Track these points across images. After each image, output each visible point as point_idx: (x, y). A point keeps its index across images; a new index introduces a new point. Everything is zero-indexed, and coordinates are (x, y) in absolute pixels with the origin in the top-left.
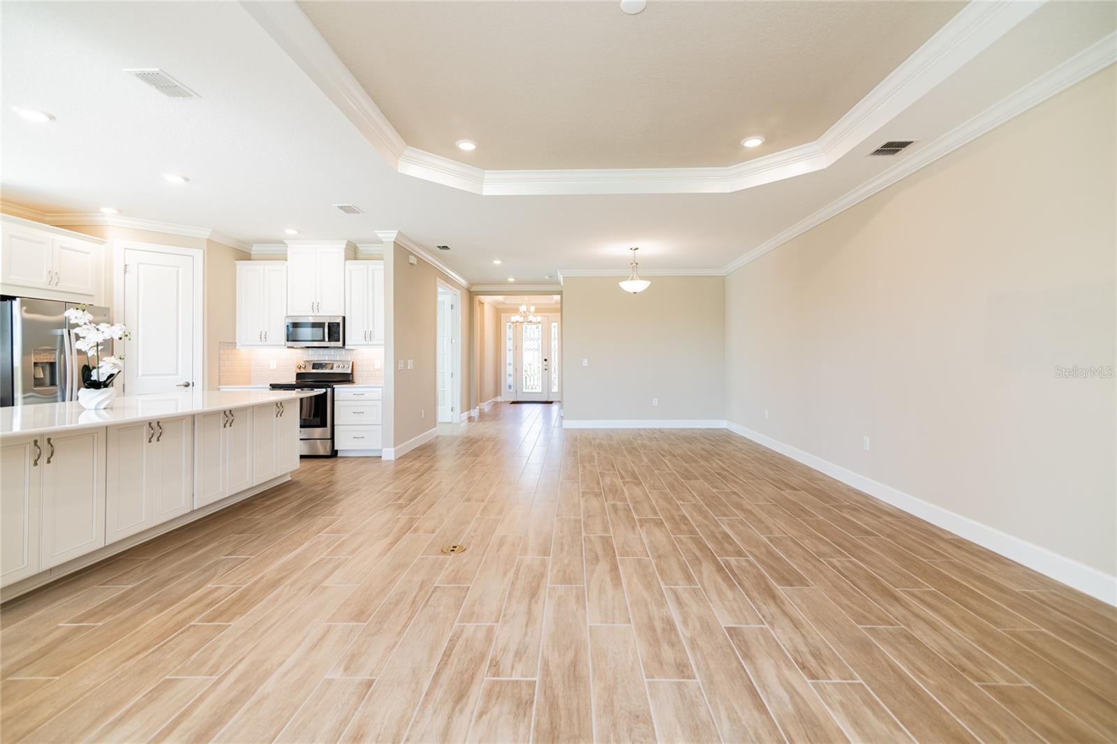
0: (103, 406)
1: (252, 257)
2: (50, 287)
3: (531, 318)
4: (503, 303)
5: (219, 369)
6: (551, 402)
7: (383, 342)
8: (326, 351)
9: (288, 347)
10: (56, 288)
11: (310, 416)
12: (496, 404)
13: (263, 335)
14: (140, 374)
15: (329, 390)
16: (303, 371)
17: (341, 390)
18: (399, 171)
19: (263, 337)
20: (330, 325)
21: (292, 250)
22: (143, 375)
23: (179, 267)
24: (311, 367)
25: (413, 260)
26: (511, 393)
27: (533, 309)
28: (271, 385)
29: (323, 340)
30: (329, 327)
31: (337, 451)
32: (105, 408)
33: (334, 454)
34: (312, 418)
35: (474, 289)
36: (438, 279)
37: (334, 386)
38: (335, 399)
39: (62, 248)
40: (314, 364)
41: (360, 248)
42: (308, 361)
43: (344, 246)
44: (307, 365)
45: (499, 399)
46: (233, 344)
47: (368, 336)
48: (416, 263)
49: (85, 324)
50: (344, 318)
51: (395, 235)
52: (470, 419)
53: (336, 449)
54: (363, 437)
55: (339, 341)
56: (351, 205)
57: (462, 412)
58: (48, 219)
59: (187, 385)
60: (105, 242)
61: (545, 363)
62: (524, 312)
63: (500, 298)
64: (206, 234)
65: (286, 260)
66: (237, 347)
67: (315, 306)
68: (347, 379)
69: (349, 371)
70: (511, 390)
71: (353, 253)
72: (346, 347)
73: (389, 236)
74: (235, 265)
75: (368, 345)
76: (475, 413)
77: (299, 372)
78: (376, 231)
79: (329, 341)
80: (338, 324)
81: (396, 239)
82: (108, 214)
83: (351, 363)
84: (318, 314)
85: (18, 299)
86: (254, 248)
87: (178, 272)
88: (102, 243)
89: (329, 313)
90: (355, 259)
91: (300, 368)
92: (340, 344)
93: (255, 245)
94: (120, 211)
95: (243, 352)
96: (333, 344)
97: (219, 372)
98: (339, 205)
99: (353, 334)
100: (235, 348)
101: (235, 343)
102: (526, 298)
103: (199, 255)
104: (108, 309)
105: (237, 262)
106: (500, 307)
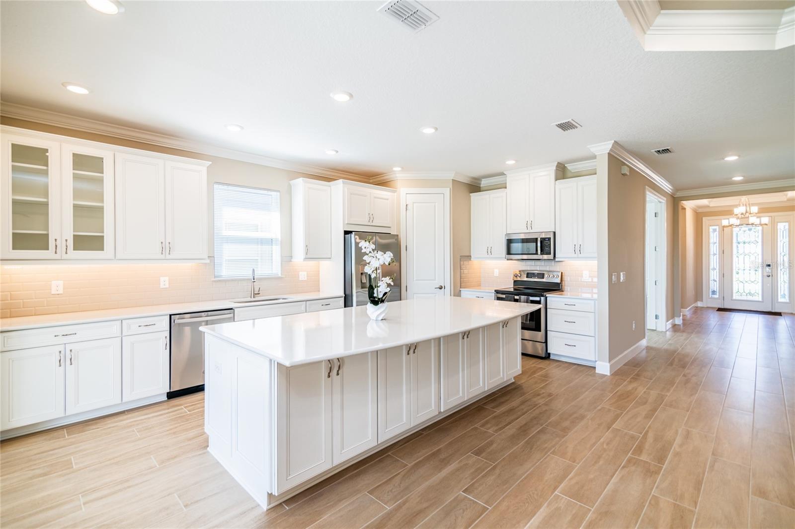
0: (380, 318)
1: (482, 189)
2: (369, 224)
3: (752, 220)
4: (708, 207)
5: (461, 276)
6: (779, 314)
7: (596, 255)
8: (538, 263)
9: (508, 260)
10: (372, 224)
11: (526, 321)
12: (697, 310)
13: (489, 249)
14: (415, 279)
15: (543, 298)
16: (519, 279)
17: (553, 298)
18: (647, 49)
19: (489, 251)
20: (542, 240)
21: (511, 180)
22: (416, 280)
23: (435, 203)
24: (526, 275)
25: (625, 170)
26: (715, 299)
27: (755, 209)
28: (495, 291)
29: (537, 254)
30: (541, 242)
31: (549, 354)
32: (382, 320)
33: (548, 356)
34: (528, 322)
35: (679, 194)
36: (647, 187)
37: (547, 295)
38: (548, 307)
39: (375, 198)
40: (528, 274)
41: (569, 168)
42: (523, 271)
43: (555, 168)
44: (522, 273)
45: (699, 304)
46: (469, 257)
47: (578, 250)
48: (628, 174)
49: (370, 252)
50: (555, 233)
51: (610, 146)
52: (675, 327)
53: (548, 352)
54: (575, 346)
55: (550, 254)
56: (570, 120)
57: (667, 321)
58: (371, 181)
59: (441, 288)
60: (396, 191)
61: (768, 269)
62: (742, 214)
63: (705, 202)
64: (451, 176)
65: (506, 188)
66: (472, 259)
67: (529, 224)
68: (556, 288)
69: (558, 281)
70: (717, 296)
71: (562, 172)
72: (557, 260)
73: (603, 149)
74: (470, 196)
75: (578, 258)
76: (679, 321)
77: (516, 279)
78: (588, 146)
79: (541, 254)
80: (549, 239)
81: (611, 150)
82: (397, 173)
83: (560, 273)
84: (531, 231)
85: (353, 233)
86: (482, 182)
87: (435, 206)
88: (395, 192)
89: (541, 228)
90: (564, 179)
91: (516, 277)
92: (551, 257)
93: (483, 180)
94: (402, 168)
95: (475, 262)
96: (545, 257)
97: (461, 279)
98: (557, 123)
99: (563, 248)
100: (470, 260)
101: (471, 256)
102: (744, 199)
103: (447, 191)
104: (398, 235)
105: (471, 194)
106: (700, 210)
